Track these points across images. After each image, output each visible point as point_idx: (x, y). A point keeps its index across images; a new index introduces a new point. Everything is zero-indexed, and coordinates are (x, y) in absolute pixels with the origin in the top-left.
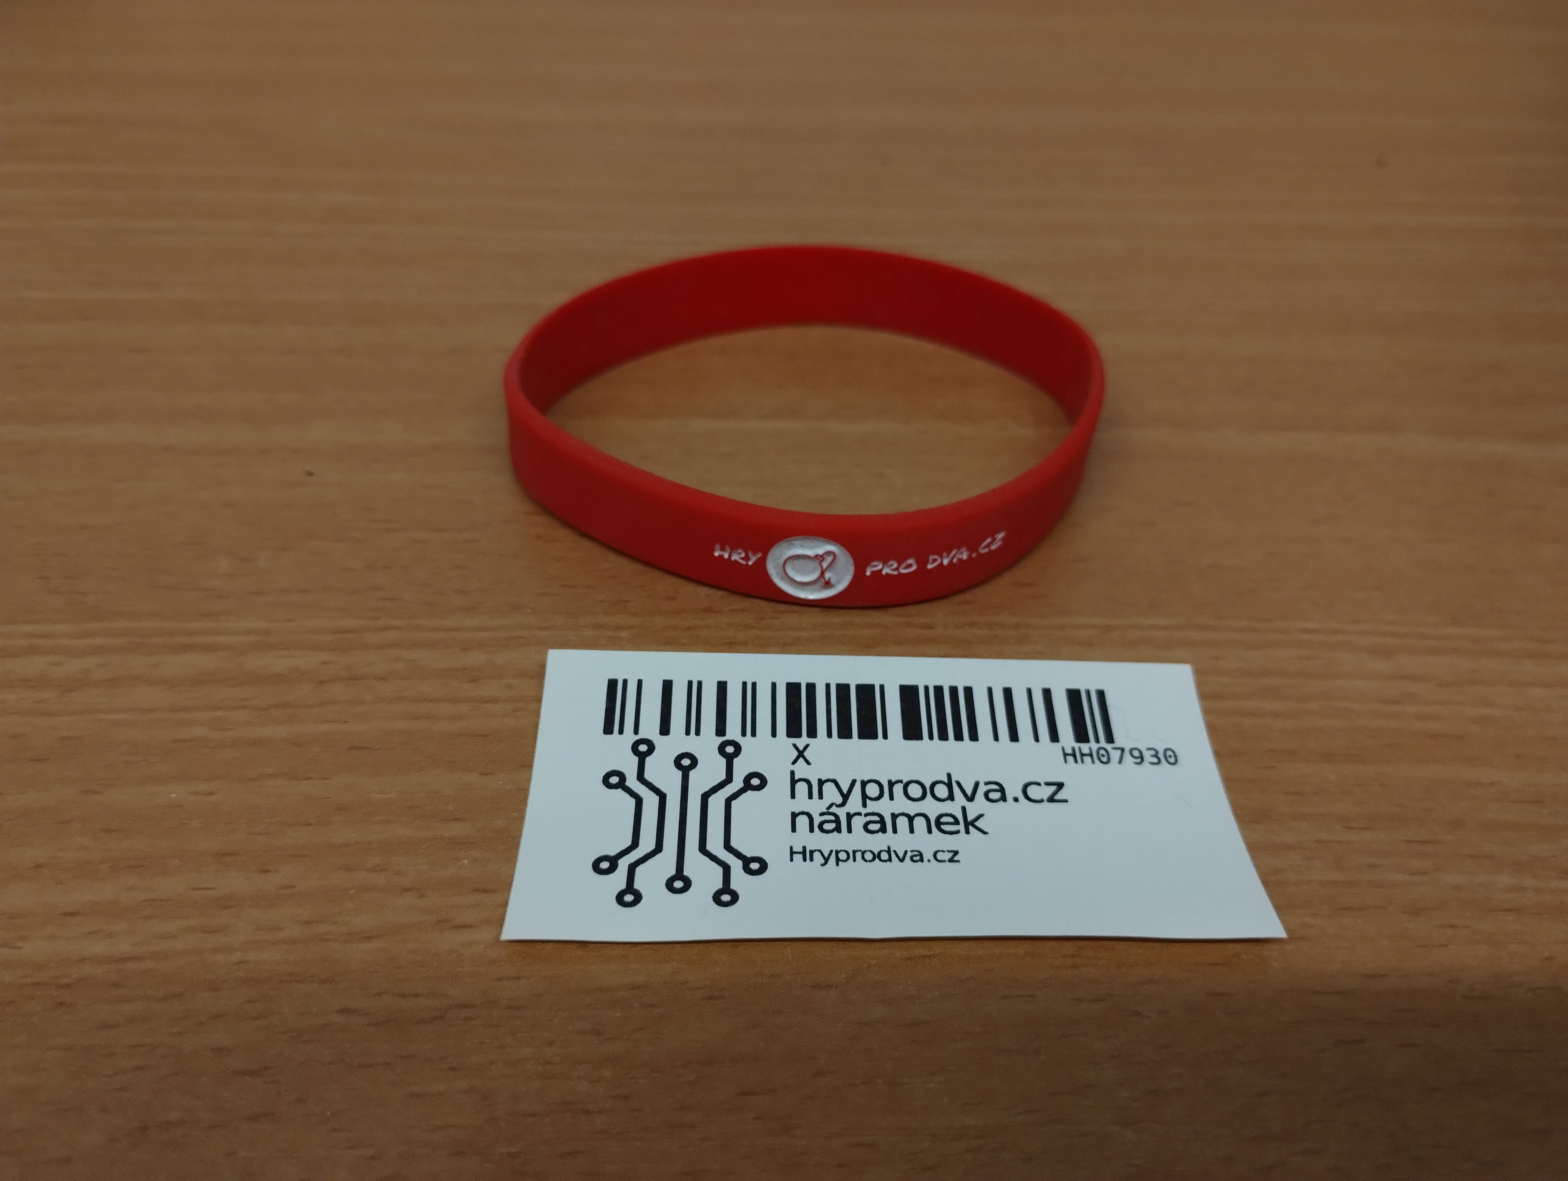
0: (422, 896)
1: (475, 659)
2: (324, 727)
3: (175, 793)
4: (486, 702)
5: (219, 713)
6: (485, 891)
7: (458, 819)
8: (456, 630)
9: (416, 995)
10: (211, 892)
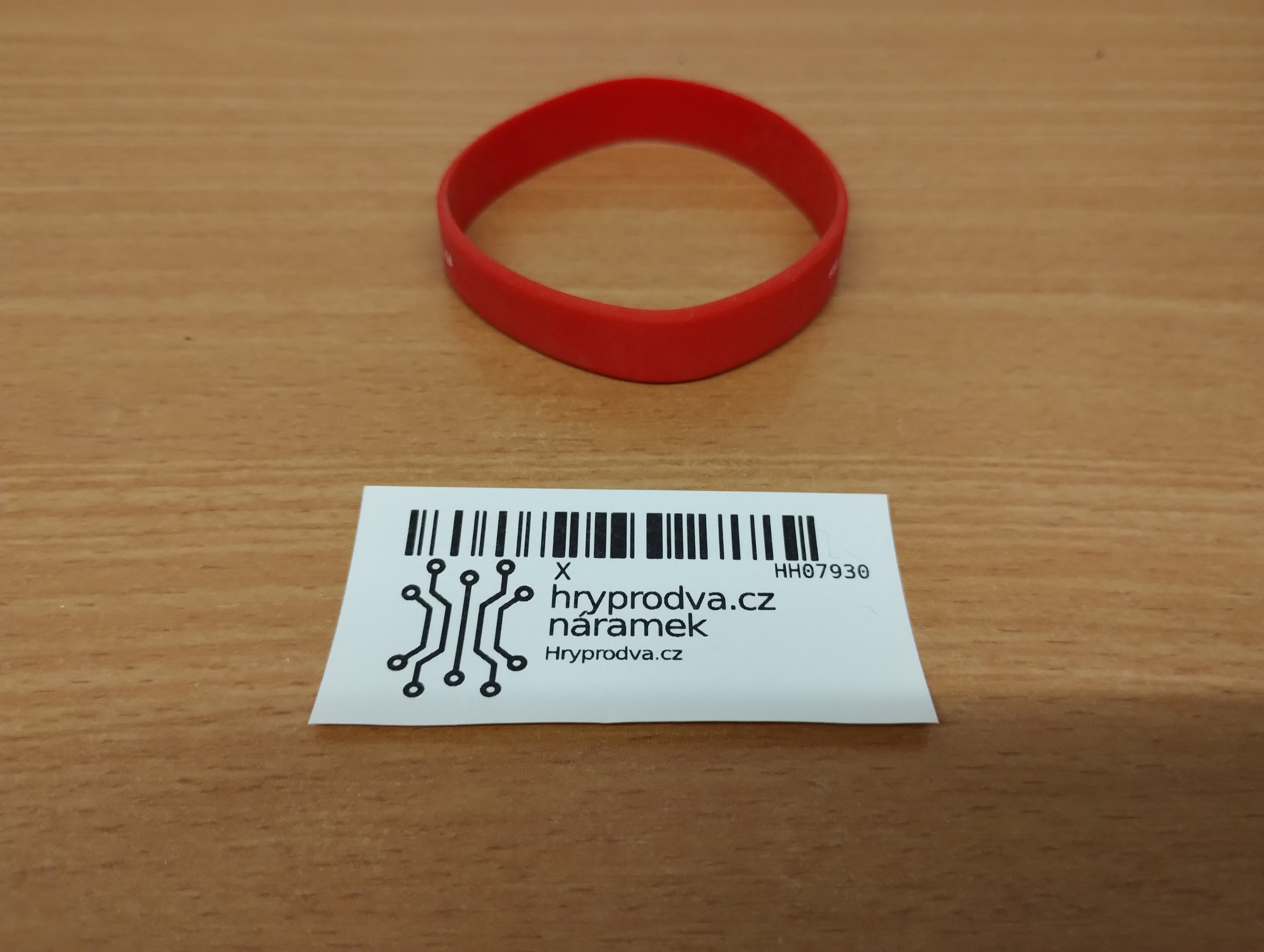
0: (252, 688)
1: (309, 492)
2: (185, 550)
3: (63, 604)
4: (315, 528)
5: (102, 539)
6: (301, 684)
7: (285, 625)
8: (296, 468)
9: (240, 768)
10: (86, 685)
